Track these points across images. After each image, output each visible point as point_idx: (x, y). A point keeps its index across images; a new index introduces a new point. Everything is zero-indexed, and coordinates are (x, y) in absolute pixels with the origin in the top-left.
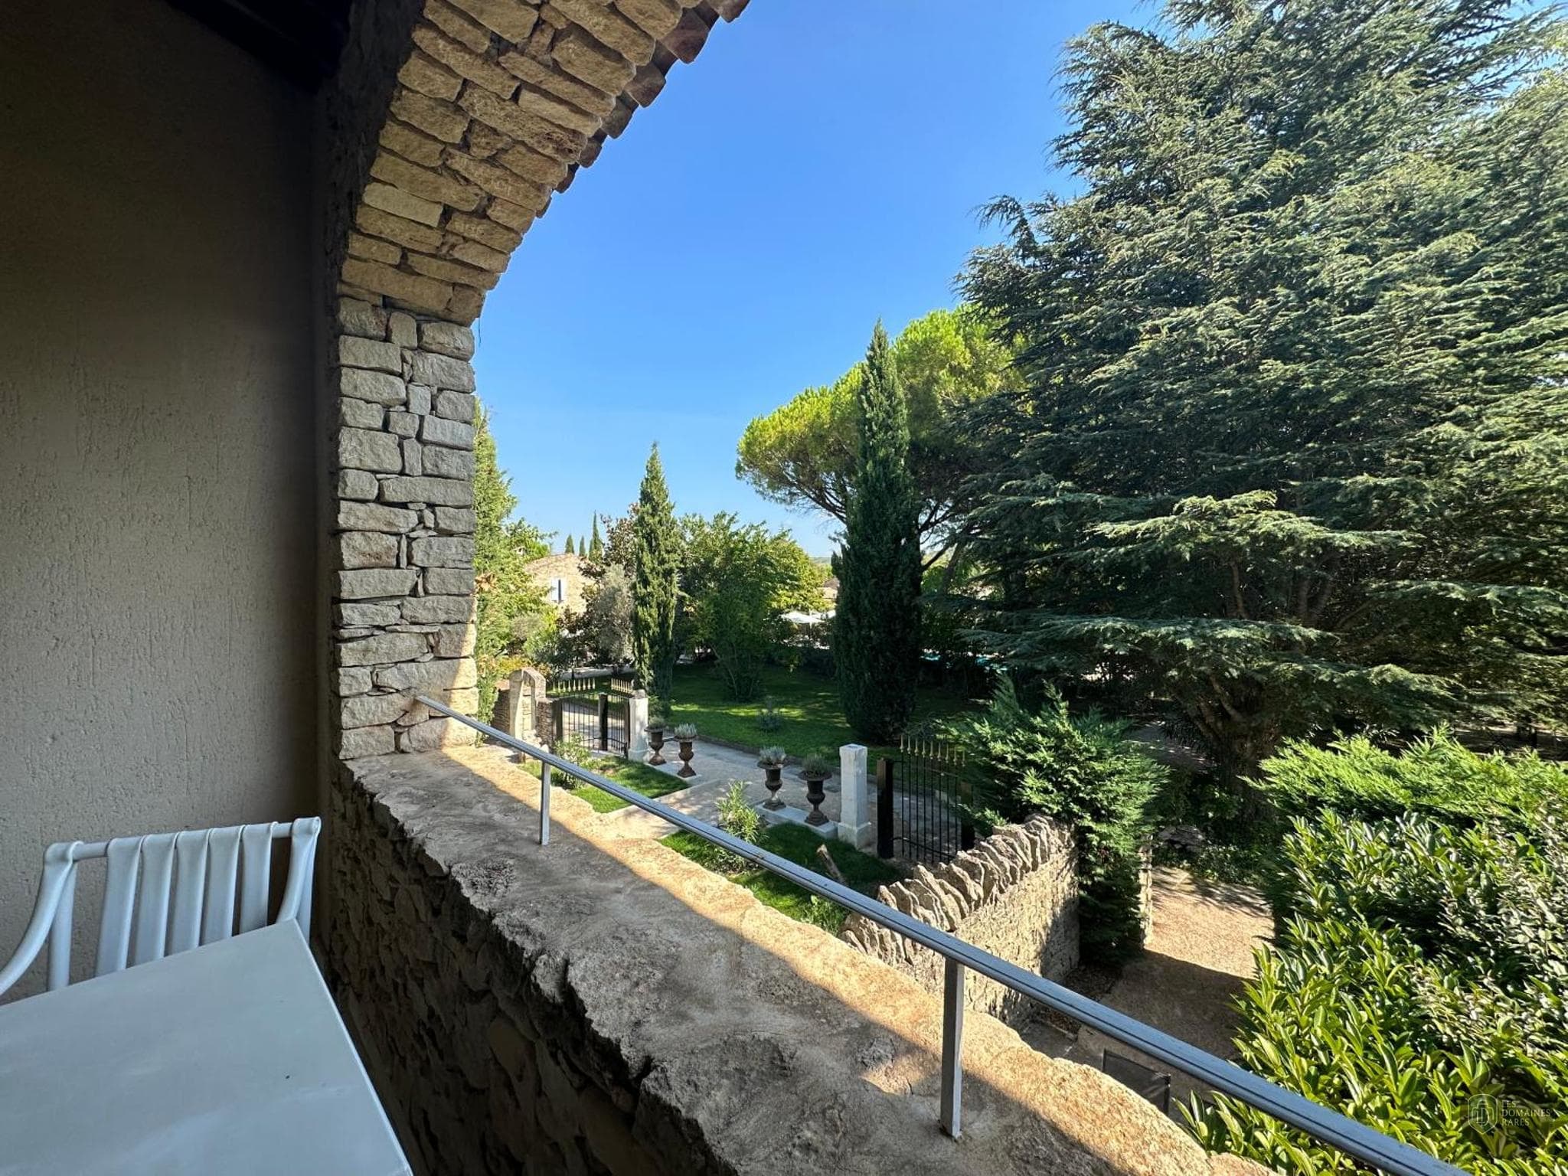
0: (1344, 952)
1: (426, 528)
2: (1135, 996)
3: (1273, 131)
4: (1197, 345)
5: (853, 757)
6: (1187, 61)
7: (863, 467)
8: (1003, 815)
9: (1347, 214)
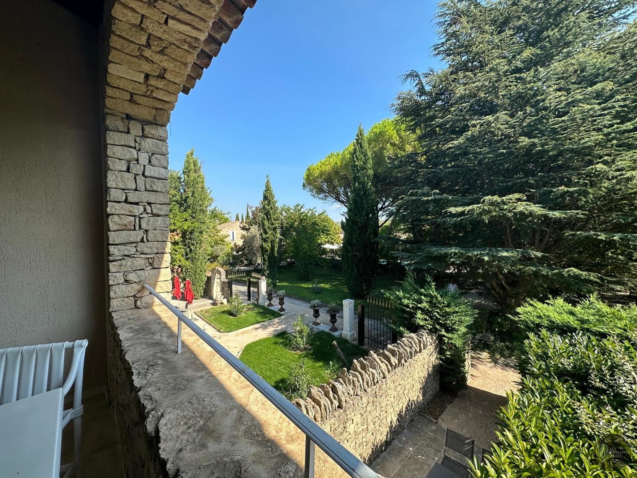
0: (547, 392)
1: (147, 213)
2: (463, 405)
3: (526, 40)
4: (492, 132)
5: (348, 304)
6: (490, 11)
7: (354, 185)
8: (408, 329)
9: (557, 75)
